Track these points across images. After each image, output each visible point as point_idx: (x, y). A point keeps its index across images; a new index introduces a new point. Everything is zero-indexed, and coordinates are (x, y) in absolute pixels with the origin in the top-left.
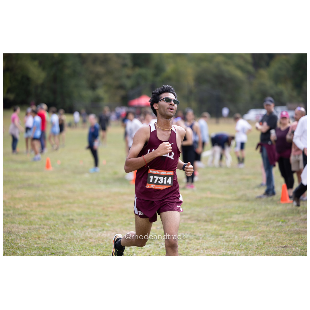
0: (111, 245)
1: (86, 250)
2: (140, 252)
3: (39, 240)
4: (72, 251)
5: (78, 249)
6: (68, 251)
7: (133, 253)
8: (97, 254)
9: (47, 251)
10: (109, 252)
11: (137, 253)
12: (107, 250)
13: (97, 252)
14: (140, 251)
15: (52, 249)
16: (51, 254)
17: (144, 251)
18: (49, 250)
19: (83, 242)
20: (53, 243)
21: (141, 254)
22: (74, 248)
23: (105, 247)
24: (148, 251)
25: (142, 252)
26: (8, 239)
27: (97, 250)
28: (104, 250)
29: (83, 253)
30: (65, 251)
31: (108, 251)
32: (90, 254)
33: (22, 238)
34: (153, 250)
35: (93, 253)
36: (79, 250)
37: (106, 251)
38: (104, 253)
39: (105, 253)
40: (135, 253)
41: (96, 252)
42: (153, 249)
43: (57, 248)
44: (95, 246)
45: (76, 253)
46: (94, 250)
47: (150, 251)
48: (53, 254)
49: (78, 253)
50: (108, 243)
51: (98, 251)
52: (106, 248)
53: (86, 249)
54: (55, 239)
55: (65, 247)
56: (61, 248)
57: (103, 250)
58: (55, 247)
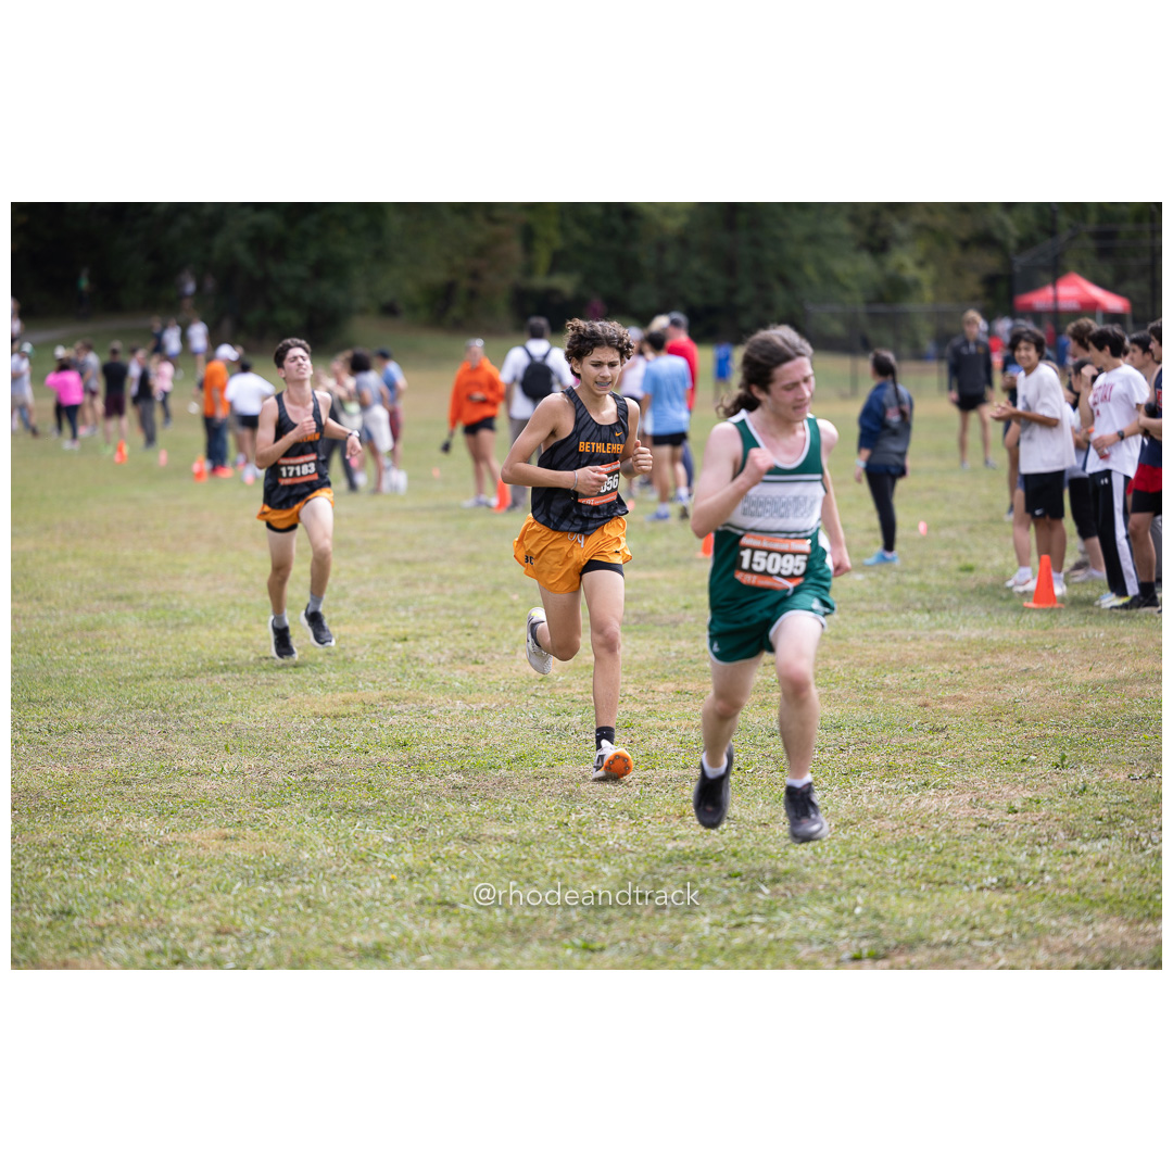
0: (955, 841)
1: (861, 862)
2: (1068, 868)
3: (683, 822)
4: (807, 866)
5: (832, 858)
6: (795, 866)
7: (1042, 872)
8: (901, 875)
9: (714, 866)
10: (949, 870)
11: (1058, 873)
12: (940, 859)
13: (904, 870)
14: (1068, 863)
15: (734, 859)
16: (730, 876)
17: (1082, 866)
18: (720, 861)
19: (851, 831)
20: (735, 833)
21: (1072, 875)
22: (815, 853)
23: (932, 849)
24: (1097, 864)
25: (1076, 869)
26: (565, 820)
27: (904, 859)
28: (929, 862)
29: (850, 872)
30: (780, 865)
31: (944, 865)
32: (878, 876)
33: (619, 817)
34: (1116, 862)
35: (887, 870)
36: (834, 863)
37: (938, 864)
38: (931, 872)
39: (935, 874)
40: (1050, 872)
41: (899, 867)
42: (1117, 856)
43: (753, 855)
44: (897, 846)
45: (822, 873)
46: (894, 861)
47: (1106, 865)
48: (736, 877)
49: (830, 871)
50: (944, 835)
51: (906, 864)
52: (938, 852)
53: (861, 857)
54: (742, 819)
55: (782, 850)
56: (765, 853)
57: (925, 861)
58: (745, 849)
